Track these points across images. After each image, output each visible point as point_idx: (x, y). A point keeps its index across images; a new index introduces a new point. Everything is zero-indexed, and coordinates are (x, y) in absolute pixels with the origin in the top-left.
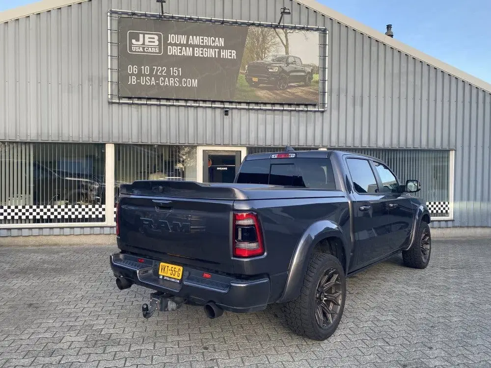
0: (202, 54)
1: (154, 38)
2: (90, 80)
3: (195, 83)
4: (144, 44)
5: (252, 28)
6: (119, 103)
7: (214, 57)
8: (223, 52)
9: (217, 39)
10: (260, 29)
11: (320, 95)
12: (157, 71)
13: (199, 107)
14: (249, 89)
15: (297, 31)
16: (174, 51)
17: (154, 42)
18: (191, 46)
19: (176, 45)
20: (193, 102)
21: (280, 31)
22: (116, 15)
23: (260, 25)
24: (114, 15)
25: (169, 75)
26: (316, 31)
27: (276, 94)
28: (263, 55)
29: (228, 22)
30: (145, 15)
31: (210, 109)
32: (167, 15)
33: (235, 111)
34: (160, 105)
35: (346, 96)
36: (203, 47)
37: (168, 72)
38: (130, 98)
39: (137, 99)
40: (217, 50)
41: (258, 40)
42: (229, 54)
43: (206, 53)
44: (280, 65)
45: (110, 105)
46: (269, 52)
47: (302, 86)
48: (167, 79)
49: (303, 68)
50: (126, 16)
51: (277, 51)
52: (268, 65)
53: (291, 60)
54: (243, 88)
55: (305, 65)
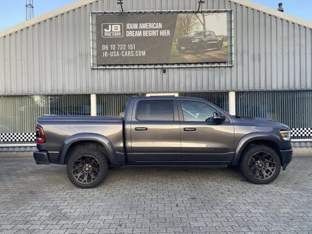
0: (148, 34)
1: (117, 27)
2: (81, 55)
3: (144, 53)
4: (111, 31)
5: (180, 14)
6: (97, 69)
7: (155, 35)
8: (161, 32)
9: (157, 24)
10: (186, 15)
11: (229, 56)
12: (120, 47)
13: (147, 68)
14: (179, 55)
15: (211, 14)
16: (130, 34)
17: (118, 29)
18: (141, 30)
19: (131, 30)
20: (143, 65)
21: (199, 15)
22: (95, 15)
23: (186, 12)
24: (93, 15)
25: (127, 49)
26: (225, 12)
27: (197, 56)
28: (188, 32)
29: (164, 12)
30: (112, 13)
31: (154, 69)
32: (125, 11)
33: (170, 70)
34: (123, 69)
35: (248, 55)
36: (148, 30)
37: (127, 47)
38: (104, 65)
39: (108, 66)
40: (157, 31)
41: (184, 22)
42: (165, 33)
43: (151, 33)
44: (200, 37)
45: (93, 71)
46: (192, 29)
47: (216, 50)
48: (126, 52)
49: (216, 38)
50: (101, 15)
51: (198, 28)
52: (192, 38)
53: (207, 33)
54: (175, 54)
55: (217, 36)
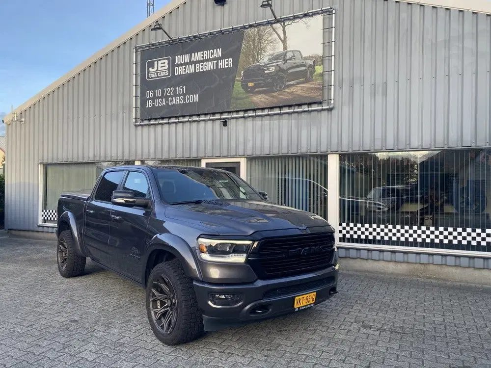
0: (202, 69)
1: (165, 63)
3: (196, 98)
5: (248, 30)
6: (142, 125)
7: (212, 69)
8: (220, 63)
10: (256, 29)
11: (325, 90)
12: (167, 92)
13: (201, 120)
14: (245, 96)
15: (296, 21)
16: (180, 71)
17: (165, 66)
18: (193, 63)
19: (181, 65)
21: (278, 26)
23: (256, 25)
24: (138, 50)
25: (175, 95)
26: (320, 14)
27: (273, 97)
28: (259, 57)
29: (226, 31)
30: (159, 43)
31: (211, 122)
32: (175, 38)
34: (171, 123)
36: (203, 61)
37: (175, 91)
39: (154, 120)
40: (215, 62)
41: (254, 42)
42: (226, 63)
43: (206, 66)
44: (277, 64)
45: (137, 128)
46: (265, 52)
47: (303, 83)
48: (174, 98)
49: (304, 61)
50: (148, 48)
51: (274, 49)
52: (264, 66)
53: (289, 55)
54: (239, 96)
55: (306, 58)
